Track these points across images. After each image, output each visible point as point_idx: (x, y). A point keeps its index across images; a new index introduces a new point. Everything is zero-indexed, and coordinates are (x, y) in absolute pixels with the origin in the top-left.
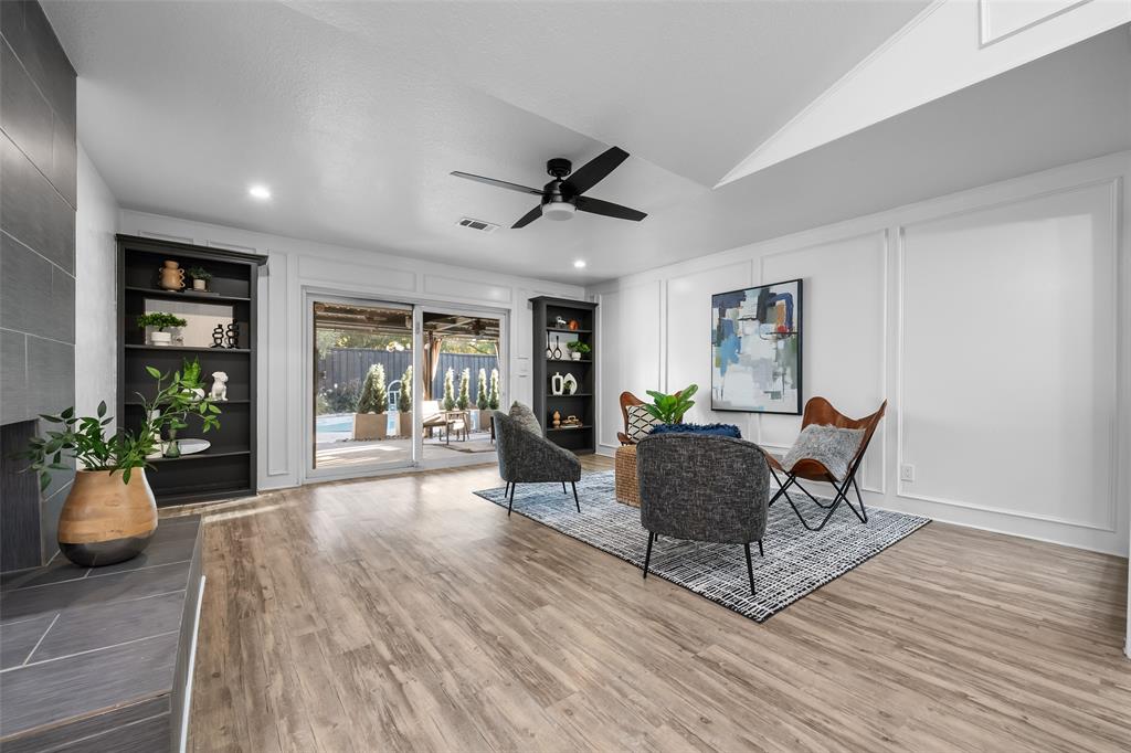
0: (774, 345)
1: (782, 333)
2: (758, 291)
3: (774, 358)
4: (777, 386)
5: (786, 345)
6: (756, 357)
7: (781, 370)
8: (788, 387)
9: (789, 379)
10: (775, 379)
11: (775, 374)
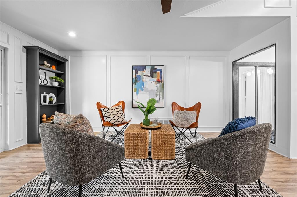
0: (156, 85)
1: (159, 82)
2: (151, 67)
3: (156, 90)
4: (157, 98)
5: (160, 86)
6: (150, 89)
7: (158, 93)
8: (161, 99)
9: (161, 96)
10: (156, 96)
11: (157, 95)
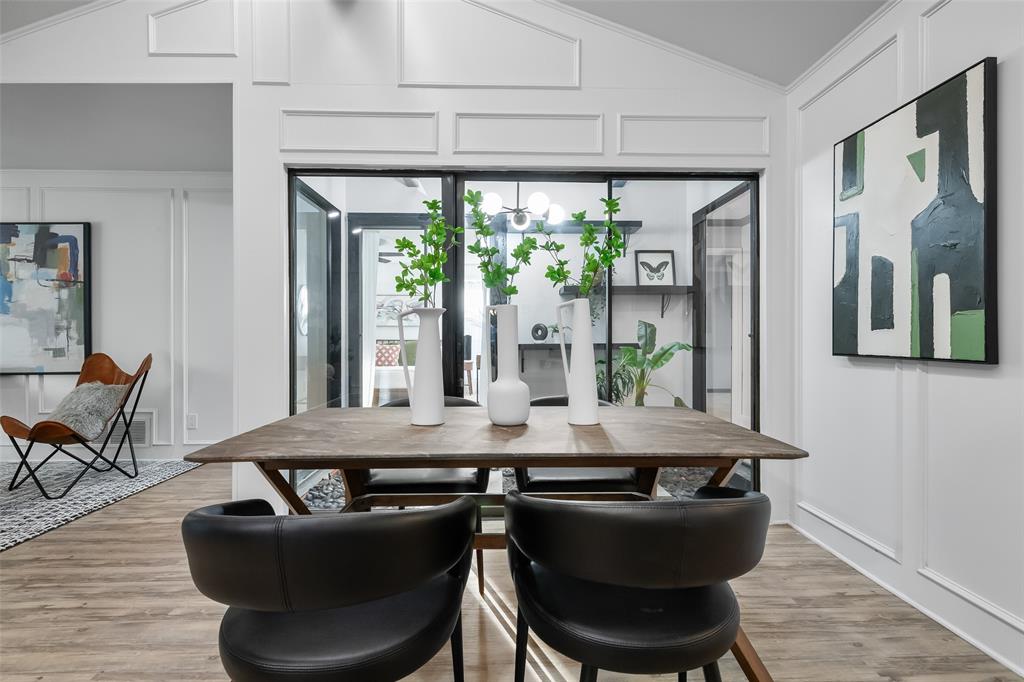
0: (56, 294)
1: (65, 282)
2: (35, 228)
3: (56, 308)
4: (61, 341)
5: (70, 296)
6: (33, 307)
7: (64, 323)
8: (73, 343)
9: (74, 334)
10: (57, 334)
11: (58, 329)
